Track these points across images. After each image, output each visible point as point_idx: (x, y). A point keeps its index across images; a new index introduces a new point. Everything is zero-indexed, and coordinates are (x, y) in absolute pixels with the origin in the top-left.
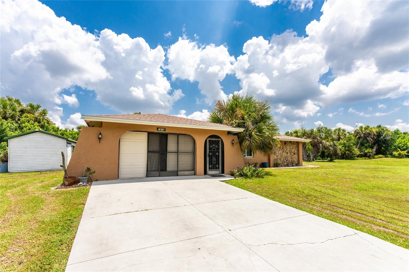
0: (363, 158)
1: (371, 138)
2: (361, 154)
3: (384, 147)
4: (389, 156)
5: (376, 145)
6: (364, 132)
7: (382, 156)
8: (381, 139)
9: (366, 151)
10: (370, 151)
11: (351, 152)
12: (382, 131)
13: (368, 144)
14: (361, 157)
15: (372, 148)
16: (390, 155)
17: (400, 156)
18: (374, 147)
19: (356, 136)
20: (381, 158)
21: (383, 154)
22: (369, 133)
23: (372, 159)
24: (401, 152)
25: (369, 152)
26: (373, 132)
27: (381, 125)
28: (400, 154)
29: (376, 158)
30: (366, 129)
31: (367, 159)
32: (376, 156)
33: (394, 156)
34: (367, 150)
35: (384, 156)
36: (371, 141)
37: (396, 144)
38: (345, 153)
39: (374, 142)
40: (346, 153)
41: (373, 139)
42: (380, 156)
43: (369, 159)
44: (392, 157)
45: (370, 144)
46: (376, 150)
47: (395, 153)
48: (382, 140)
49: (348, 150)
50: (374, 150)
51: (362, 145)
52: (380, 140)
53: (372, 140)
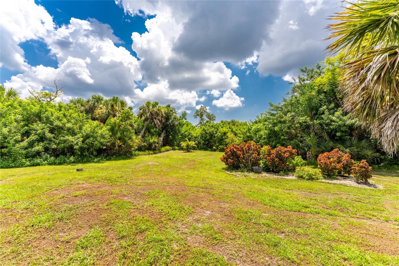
0: (147, 152)
1: (159, 120)
2: (144, 145)
3: (172, 135)
4: (176, 147)
5: (164, 131)
6: (151, 110)
7: (169, 147)
8: (170, 123)
9: (151, 141)
10: (156, 140)
11: (125, 142)
12: (171, 113)
13: (155, 129)
14: (144, 151)
15: (159, 135)
16: (178, 146)
17: (188, 149)
18: (161, 134)
19: (141, 117)
20: (168, 151)
21: (170, 145)
22: (156, 112)
23: (157, 153)
24: (190, 143)
25: (154, 142)
26: (161, 112)
27: (170, 105)
28: (188, 146)
29: (163, 152)
30: (154, 106)
31: (152, 154)
32: (163, 149)
33: (182, 149)
34: (152, 139)
35: (171, 148)
36: (159, 126)
37: (183, 132)
38: (113, 144)
39: (162, 127)
40: (115, 143)
41: (161, 121)
42: (168, 147)
43: (154, 154)
44: (179, 150)
45: (158, 130)
46: (163, 139)
47: (184, 144)
48: (171, 126)
49: (120, 139)
50: (161, 139)
51: (148, 130)
52: (167, 125)
53: (159, 123)
